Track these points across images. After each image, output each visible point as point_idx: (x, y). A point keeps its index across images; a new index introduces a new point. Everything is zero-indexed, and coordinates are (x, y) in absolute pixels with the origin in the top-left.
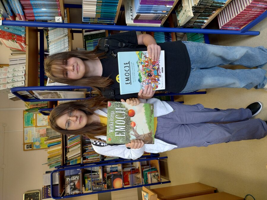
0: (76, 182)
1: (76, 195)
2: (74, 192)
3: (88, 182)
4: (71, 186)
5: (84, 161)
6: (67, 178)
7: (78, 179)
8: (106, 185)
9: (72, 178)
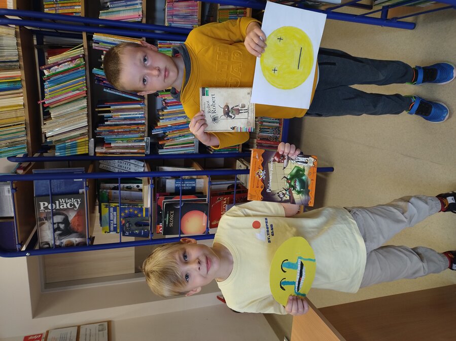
0: (72, 216)
1: (71, 247)
2: (65, 241)
3: (109, 212)
4: (54, 224)
5: (98, 150)
6: (42, 204)
7: (77, 206)
8: (161, 225)
9: (57, 202)
